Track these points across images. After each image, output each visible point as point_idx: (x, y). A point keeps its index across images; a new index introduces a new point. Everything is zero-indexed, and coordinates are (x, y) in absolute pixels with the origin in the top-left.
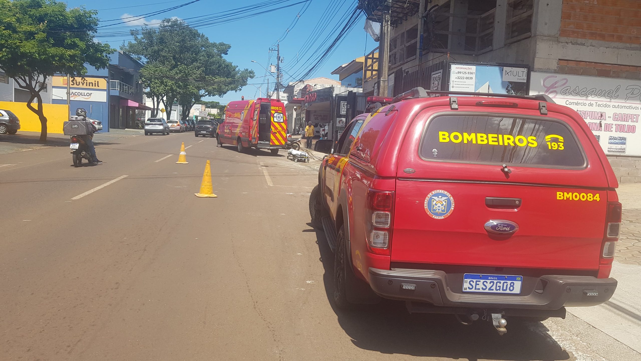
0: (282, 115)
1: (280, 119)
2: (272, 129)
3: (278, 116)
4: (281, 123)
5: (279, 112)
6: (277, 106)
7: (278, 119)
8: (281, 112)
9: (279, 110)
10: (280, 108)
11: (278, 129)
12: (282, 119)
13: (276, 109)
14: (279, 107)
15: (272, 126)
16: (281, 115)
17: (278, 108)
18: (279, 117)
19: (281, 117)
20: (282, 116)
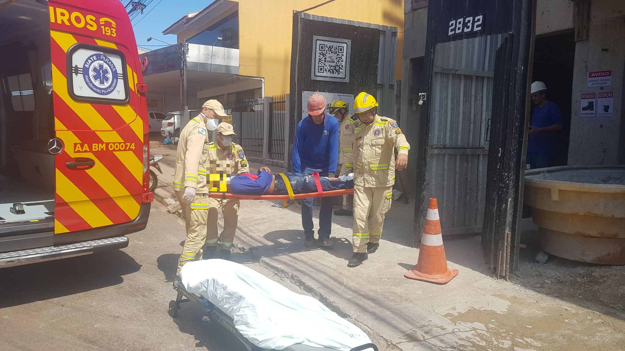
0: (117, 62)
1: (106, 85)
2: (61, 144)
3: (96, 64)
4: (116, 108)
5: (100, 43)
6: (85, 11)
7: (97, 83)
8: (113, 46)
9: (99, 34)
10: (107, 24)
11: (99, 141)
12: (121, 82)
13: (81, 25)
14: (99, 14)
15: (58, 125)
16: (111, 65)
17: (97, 22)
18: (101, 74)
19: (115, 74)
20: (120, 70)
